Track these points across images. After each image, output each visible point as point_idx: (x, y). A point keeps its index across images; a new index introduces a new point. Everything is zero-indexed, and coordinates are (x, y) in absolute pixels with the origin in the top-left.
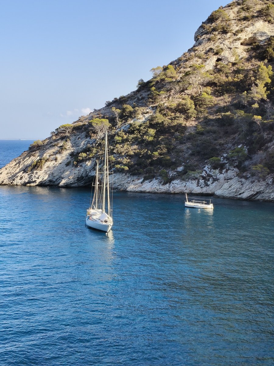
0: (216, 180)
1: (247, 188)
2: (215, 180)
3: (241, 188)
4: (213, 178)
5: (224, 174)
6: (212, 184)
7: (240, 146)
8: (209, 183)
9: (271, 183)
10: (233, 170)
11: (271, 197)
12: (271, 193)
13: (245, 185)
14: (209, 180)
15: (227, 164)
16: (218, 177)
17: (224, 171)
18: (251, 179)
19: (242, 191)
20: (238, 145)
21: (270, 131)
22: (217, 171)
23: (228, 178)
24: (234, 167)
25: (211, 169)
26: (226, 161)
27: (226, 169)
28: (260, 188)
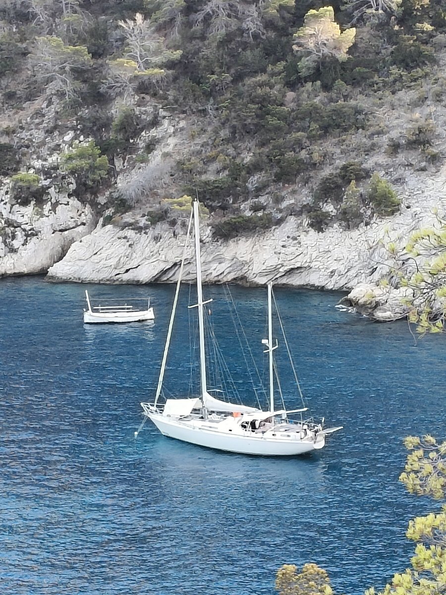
0: (33, 235)
1: (145, 255)
2: (31, 234)
3: (130, 256)
4: (24, 230)
5: (48, 216)
6: (23, 245)
7: (68, 137)
8: (16, 243)
9: (208, 240)
10: (68, 204)
11: (211, 273)
12: (210, 262)
13: (138, 247)
14: (14, 237)
15: (49, 188)
16: (36, 225)
17: (47, 207)
18: (151, 232)
19: (134, 264)
20: (62, 134)
21: (143, 95)
22: (29, 210)
23: (61, 228)
24: (70, 196)
25: (12, 205)
26: (45, 179)
27: (51, 203)
28: (182, 253)
